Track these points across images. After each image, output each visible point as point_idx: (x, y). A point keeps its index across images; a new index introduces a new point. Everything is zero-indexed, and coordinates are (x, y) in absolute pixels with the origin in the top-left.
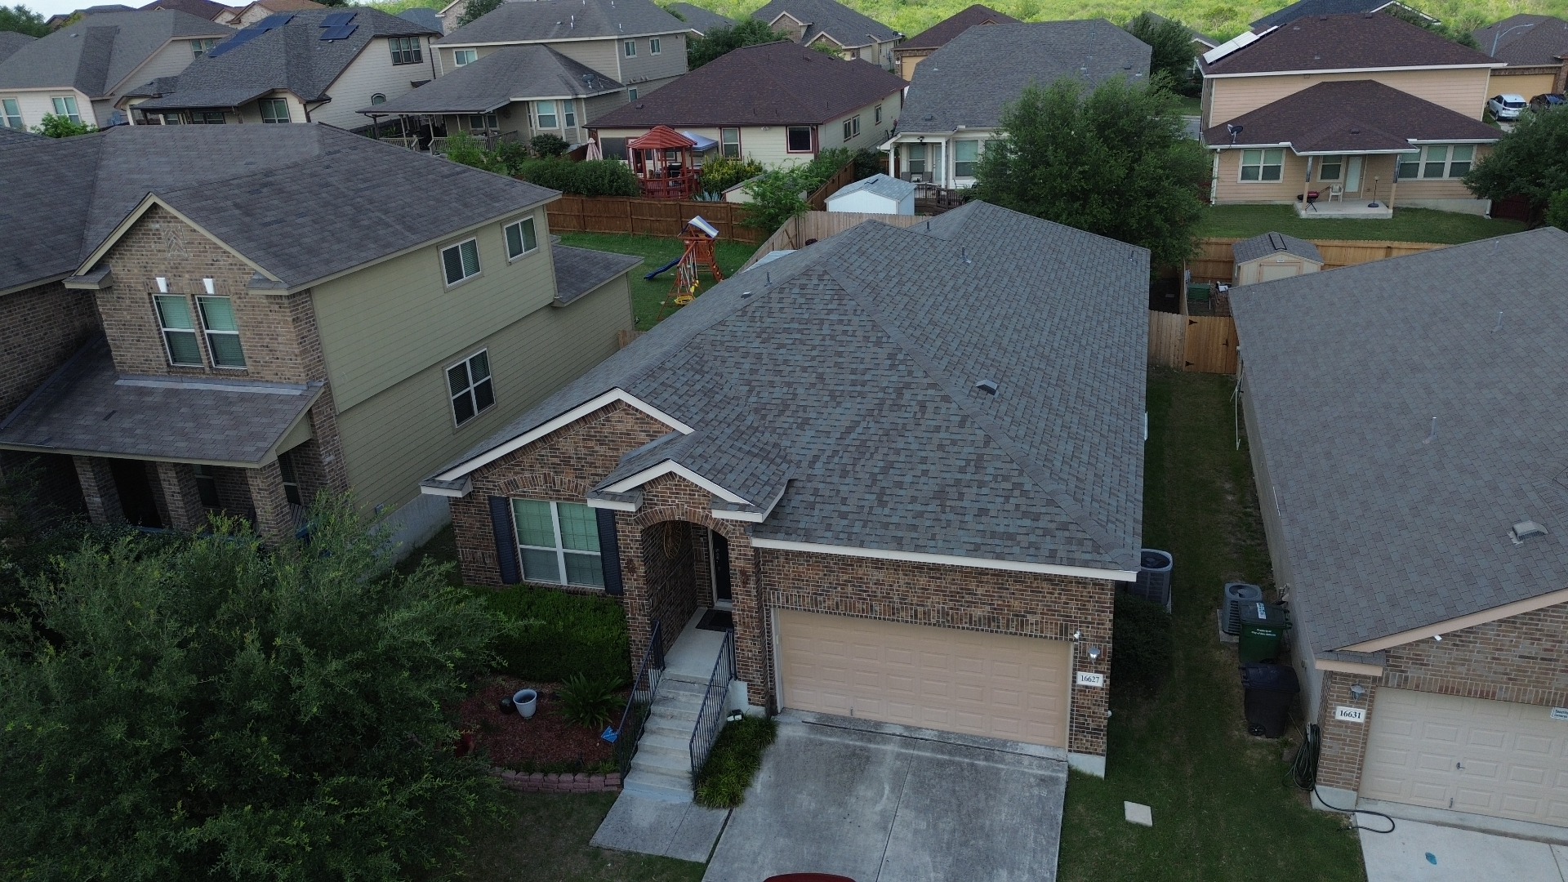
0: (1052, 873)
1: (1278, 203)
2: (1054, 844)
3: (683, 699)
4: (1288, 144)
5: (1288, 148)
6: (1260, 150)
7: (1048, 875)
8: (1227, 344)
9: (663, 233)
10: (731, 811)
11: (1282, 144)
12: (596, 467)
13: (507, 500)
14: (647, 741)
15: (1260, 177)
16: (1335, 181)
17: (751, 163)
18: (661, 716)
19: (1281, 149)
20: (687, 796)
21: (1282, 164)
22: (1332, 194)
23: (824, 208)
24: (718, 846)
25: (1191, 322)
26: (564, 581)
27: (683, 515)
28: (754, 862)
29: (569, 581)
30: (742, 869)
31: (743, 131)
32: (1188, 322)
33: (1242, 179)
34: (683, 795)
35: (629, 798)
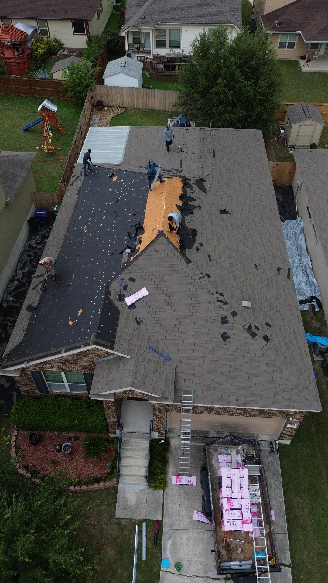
0: (282, 498)
1: (292, 59)
2: (280, 484)
3: (133, 441)
4: (300, 32)
5: (300, 34)
6: (288, 34)
7: (281, 500)
8: (290, 173)
9: (23, 94)
10: (164, 491)
11: (298, 32)
12: (83, 363)
13: (40, 372)
14: (124, 462)
15: (286, 47)
16: (316, 50)
17: (55, 40)
18: (126, 450)
19: (296, 34)
20: (145, 486)
21: (296, 42)
22: (314, 57)
23: (102, 82)
24: (164, 510)
25: (277, 165)
26: (68, 390)
27: (133, 396)
28: (179, 515)
29: (71, 390)
30: (176, 520)
31: (49, 22)
32: (276, 165)
33: (279, 47)
34: (143, 485)
35: (122, 489)
